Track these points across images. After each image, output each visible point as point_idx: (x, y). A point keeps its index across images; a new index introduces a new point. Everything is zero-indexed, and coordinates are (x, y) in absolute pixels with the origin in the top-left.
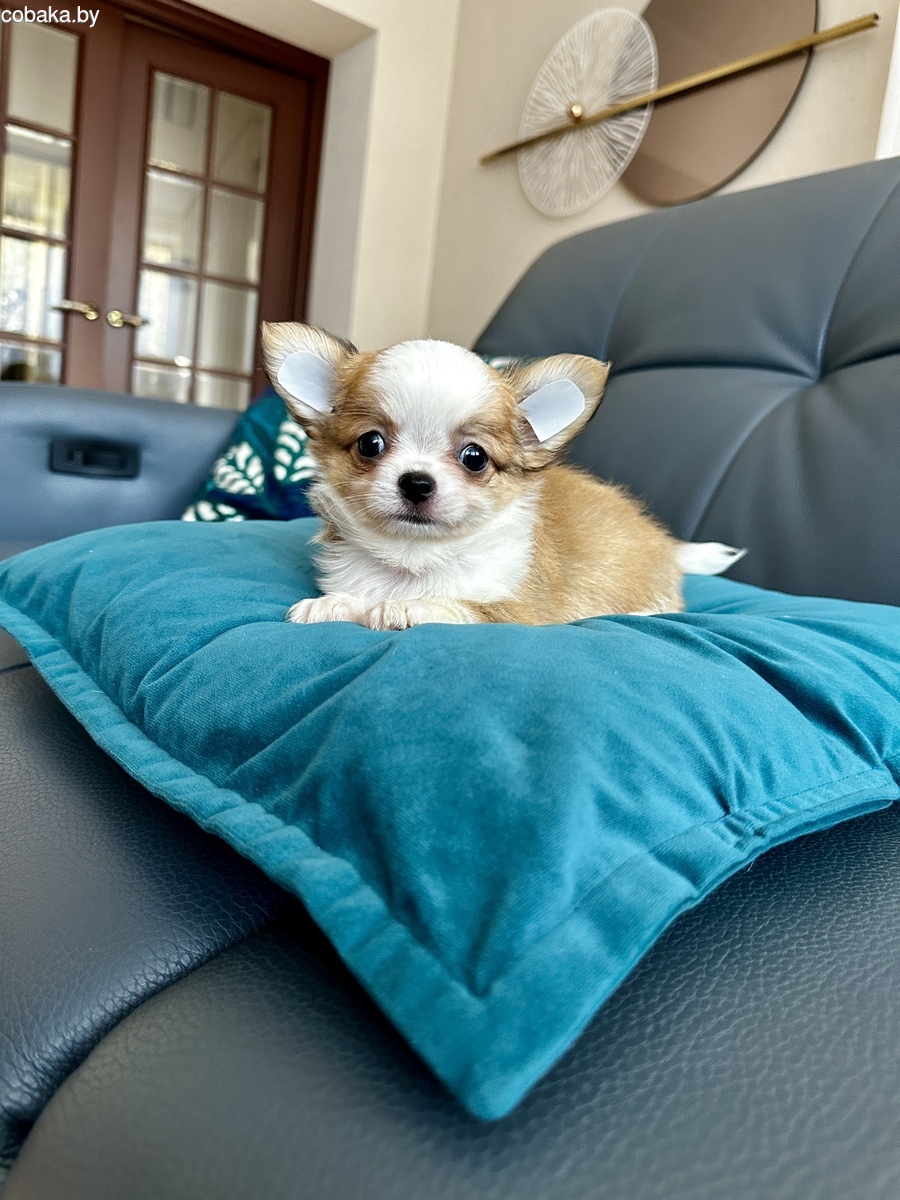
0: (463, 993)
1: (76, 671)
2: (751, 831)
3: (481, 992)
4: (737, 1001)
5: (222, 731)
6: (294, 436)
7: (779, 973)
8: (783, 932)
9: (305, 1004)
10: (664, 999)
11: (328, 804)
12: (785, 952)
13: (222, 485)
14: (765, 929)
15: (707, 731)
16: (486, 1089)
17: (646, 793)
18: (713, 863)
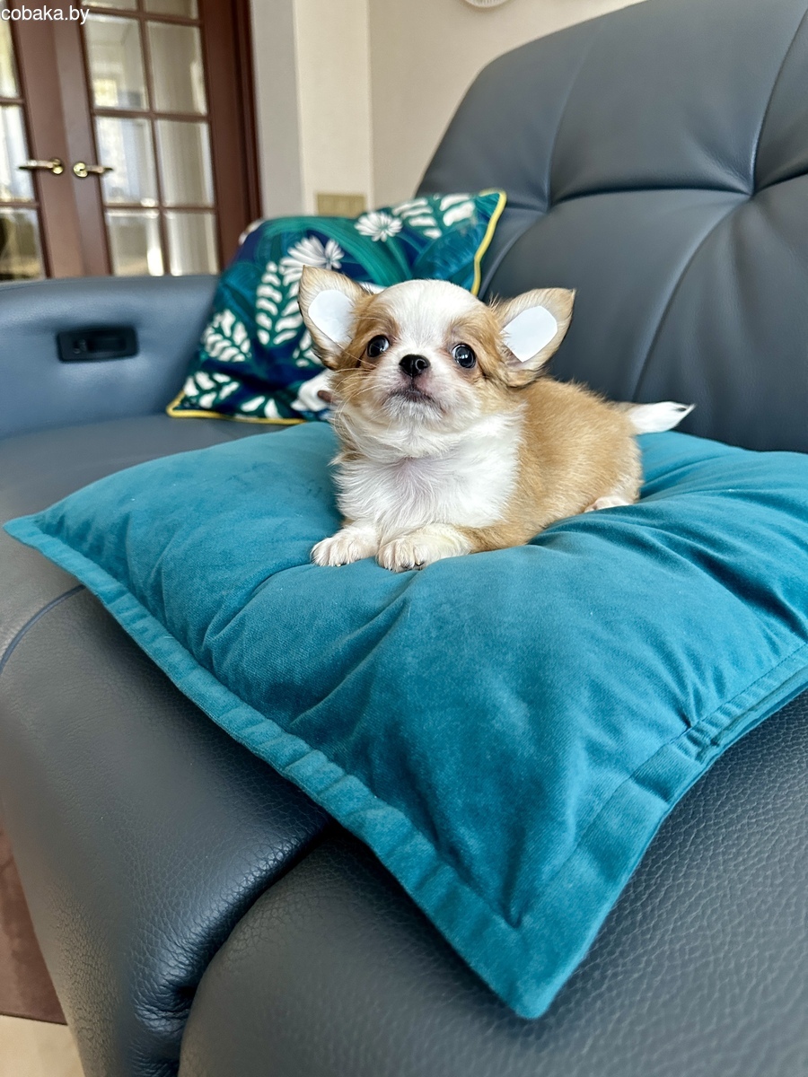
0: (503, 924)
1: (144, 616)
2: (708, 741)
3: (516, 924)
4: (703, 881)
5: (280, 684)
6: (270, 299)
7: (734, 850)
8: (737, 806)
9: (383, 911)
10: (647, 887)
11: (377, 762)
12: (739, 827)
13: (213, 354)
14: (722, 805)
15: (669, 658)
16: (526, 999)
17: (624, 731)
18: (679, 781)
